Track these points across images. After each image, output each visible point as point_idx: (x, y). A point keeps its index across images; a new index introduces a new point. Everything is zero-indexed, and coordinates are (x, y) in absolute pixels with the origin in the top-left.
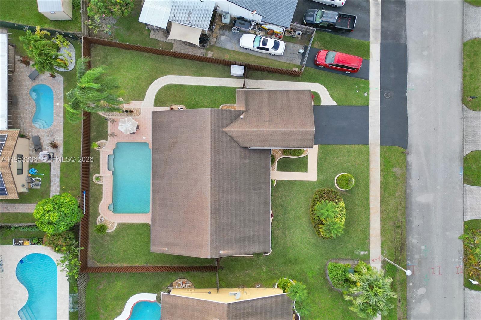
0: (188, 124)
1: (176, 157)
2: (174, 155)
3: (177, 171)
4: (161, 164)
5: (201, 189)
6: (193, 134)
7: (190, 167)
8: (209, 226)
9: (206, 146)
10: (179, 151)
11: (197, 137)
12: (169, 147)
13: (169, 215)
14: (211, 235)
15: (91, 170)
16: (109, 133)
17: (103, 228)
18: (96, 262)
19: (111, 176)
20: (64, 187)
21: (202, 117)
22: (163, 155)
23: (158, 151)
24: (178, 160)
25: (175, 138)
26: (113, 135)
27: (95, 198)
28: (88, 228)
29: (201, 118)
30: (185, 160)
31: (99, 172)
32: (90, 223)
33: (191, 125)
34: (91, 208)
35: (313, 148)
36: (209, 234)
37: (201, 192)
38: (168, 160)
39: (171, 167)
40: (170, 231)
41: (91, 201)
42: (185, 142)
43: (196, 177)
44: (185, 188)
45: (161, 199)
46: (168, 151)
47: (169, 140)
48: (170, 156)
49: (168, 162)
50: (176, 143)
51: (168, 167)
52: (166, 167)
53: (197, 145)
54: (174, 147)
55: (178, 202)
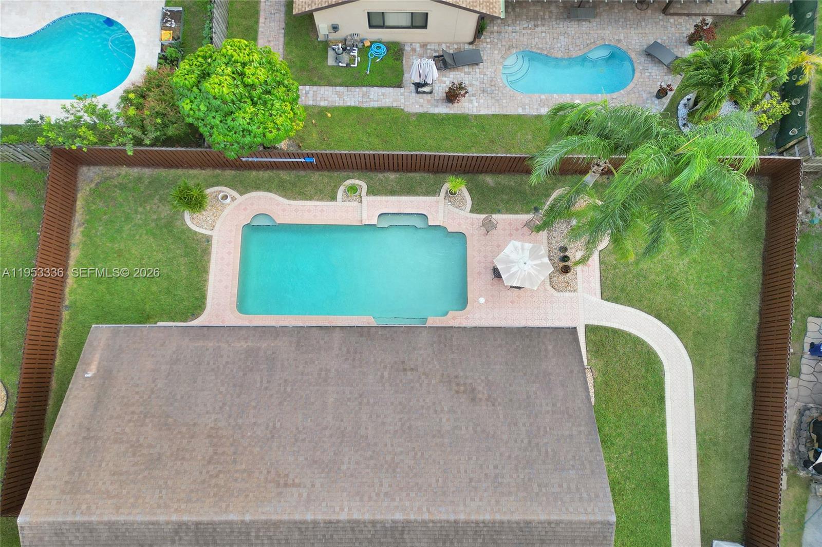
0: (545, 441)
1: (421, 400)
2: (429, 392)
3: (372, 401)
4: (397, 353)
5: (299, 486)
6: (510, 457)
7: (386, 445)
8: (147, 518)
9: (465, 505)
10: (442, 410)
11: (497, 471)
12: (456, 377)
13: (213, 377)
14: (110, 525)
15: (380, 176)
16: (496, 217)
17: (195, 202)
18: (93, 186)
19: (362, 221)
20: (329, 115)
21: (578, 489)
22: (429, 359)
23: (442, 345)
24: (411, 404)
25: (489, 396)
26: (489, 227)
27: (294, 185)
28: (201, 168)
29: (573, 486)
30: (409, 428)
31: (372, 192)
32: (218, 171)
33: (543, 450)
34: (265, 174)
36: (114, 518)
37: (286, 485)
38: (409, 373)
39: (387, 384)
40: (154, 382)
41: (284, 175)
42: (479, 429)
43: (344, 467)
44: (304, 429)
45: (273, 353)
46: (443, 374)
47: (483, 378)
48: (426, 381)
49: (402, 374)
50: (473, 400)
51: (386, 374)
52: (385, 367)
53: (466, 471)
54: (457, 392)
55: (255, 408)
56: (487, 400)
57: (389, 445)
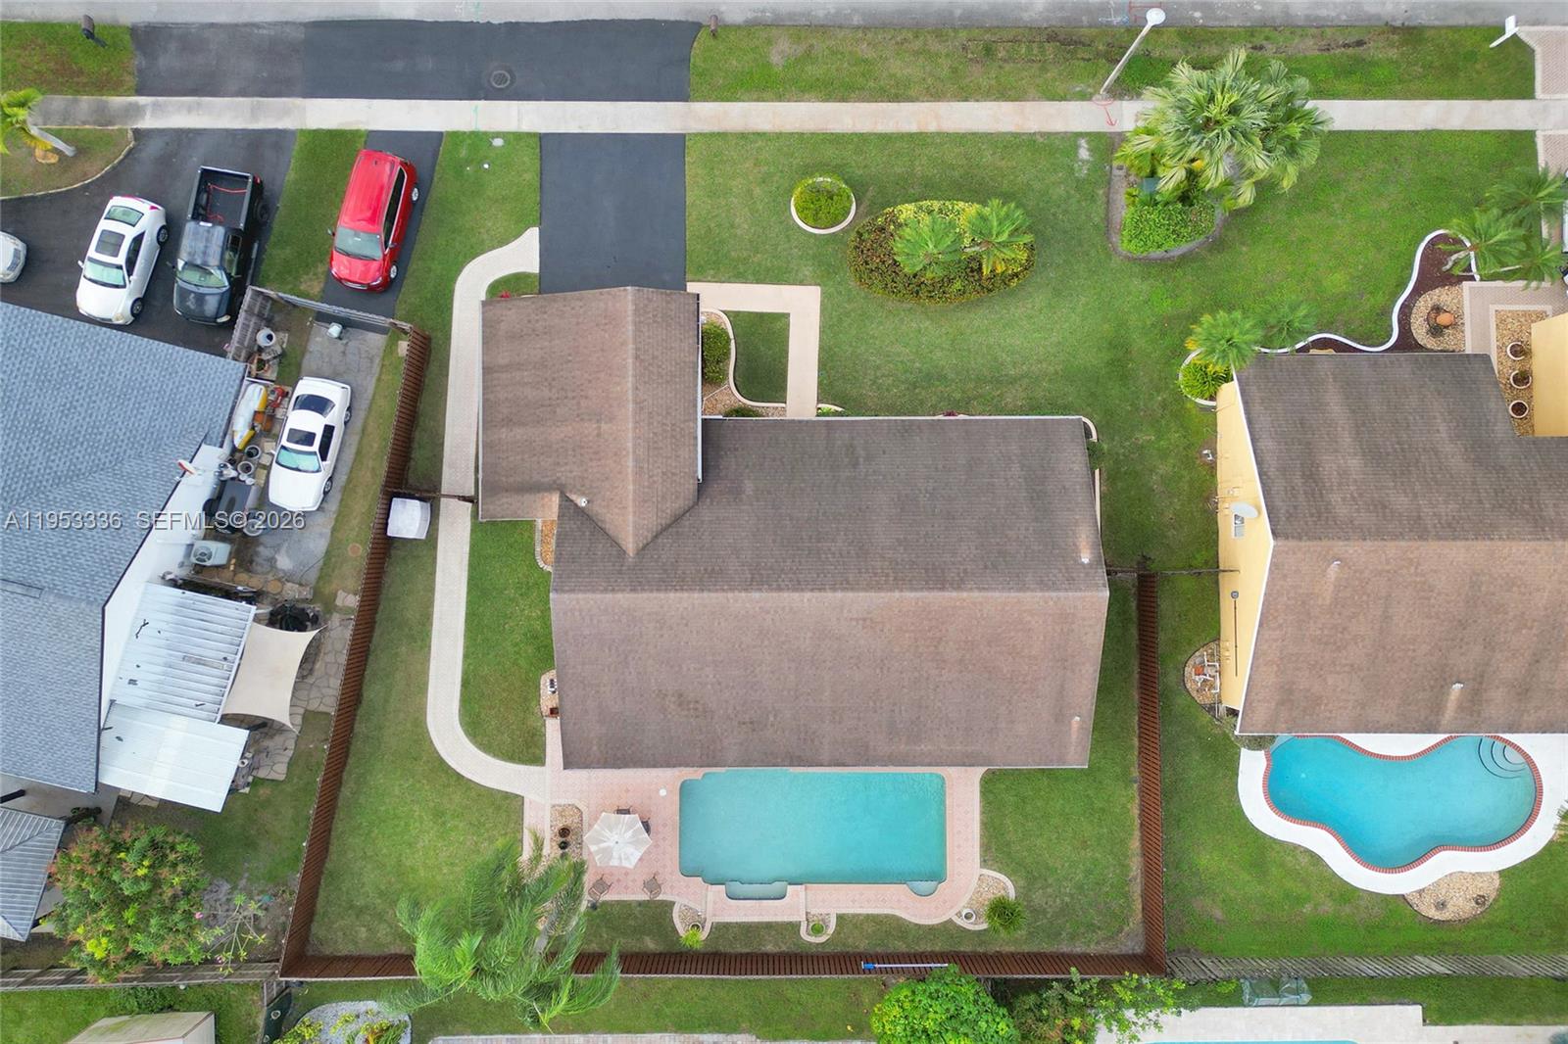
0: (610, 660)
1: (734, 694)
2: (727, 702)
3: (785, 693)
4: (760, 740)
6: (647, 645)
7: (770, 654)
8: (990, 594)
9: (693, 605)
10: (712, 684)
11: (661, 632)
12: (697, 717)
13: (950, 715)
14: (1023, 588)
15: (784, 948)
16: (644, 897)
17: (1001, 911)
19: (806, 889)
20: (849, 1028)
21: (583, 619)
22: (726, 734)
23: (712, 747)
24: (745, 690)
25: (664, 699)
26: (653, 885)
27: (888, 934)
28: (1002, 955)
29: (587, 620)
30: (746, 669)
31: (794, 927)
32: (981, 950)
33: (613, 651)
34: (925, 947)
35: (698, 295)
36: (1021, 594)
37: (864, 620)
38: (747, 720)
39: (770, 708)
40: (1010, 711)
41: (901, 947)
42: (677, 669)
43: (809, 635)
44: (852, 668)
45: (891, 739)
46: (712, 718)
47: (669, 716)
48: (730, 711)
49: (755, 719)
50: (681, 695)
51: (772, 719)
52: (772, 725)
53: (691, 632)
54: (697, 702)
55: (903, 687)
56: (666, 695)
57: (766, 653)
